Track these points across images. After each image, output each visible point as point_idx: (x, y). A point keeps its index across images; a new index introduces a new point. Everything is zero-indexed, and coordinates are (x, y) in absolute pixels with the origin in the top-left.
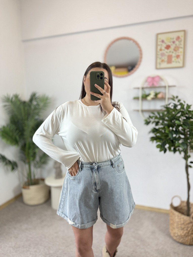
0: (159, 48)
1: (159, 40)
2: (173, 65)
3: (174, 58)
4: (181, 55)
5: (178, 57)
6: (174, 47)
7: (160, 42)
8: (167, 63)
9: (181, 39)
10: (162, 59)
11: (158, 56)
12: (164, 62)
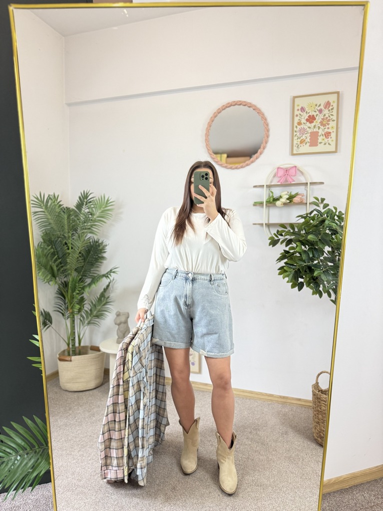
0: (296, 120)
1: (296, 108)
2: (320, 148)
3: (321, 136)
4: (333, 132)
5: (328, 136)
6: (322, 119)
7: (298, 110)
8: (310, 146)
9: (332, 106)
10: (301, 138)
11: (295, 133)
12: (304, 144)
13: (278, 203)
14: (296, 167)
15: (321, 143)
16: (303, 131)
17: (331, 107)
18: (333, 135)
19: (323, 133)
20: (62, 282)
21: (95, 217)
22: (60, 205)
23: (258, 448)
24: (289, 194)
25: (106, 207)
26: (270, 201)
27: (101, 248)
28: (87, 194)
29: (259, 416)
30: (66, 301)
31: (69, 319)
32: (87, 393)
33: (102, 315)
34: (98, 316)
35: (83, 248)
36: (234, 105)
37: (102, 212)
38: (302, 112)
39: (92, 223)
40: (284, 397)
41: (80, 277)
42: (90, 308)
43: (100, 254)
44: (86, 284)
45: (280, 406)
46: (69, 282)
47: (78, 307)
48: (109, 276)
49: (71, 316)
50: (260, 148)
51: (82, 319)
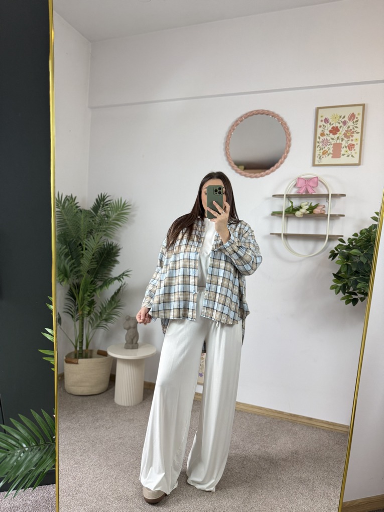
0: (319, 131)
1: (320, 119)
2: (343, 160)
3: (345, 148)
4: (357, 144)
5: (352, 148)
6: (346, 131)
7: (322, 121)
8: (332, 157)
9: (357, 118)
10: (324, 149)
11: (317, 144)
12: (327, 155)
13: (298, 213)
14: (317, 177)
15: (343, 155)
16: (326, 142)
17: (356, 120)
18: (357, 148)
19: (347, 145)
20: (73, 284)
21: (110, 220)
22: (77, 207)
23: (266, 466)
24: (309, 205)
25: (122, 210)
26: (289, 211)
27: (114, 251)
28: (104, 196)
29: (269, 433)
30: (77, 303)
31: (78, 321)
32: (92, 397)
33: (111, 318)
34: (106, 320)
35: (97, 250)
36: (256, 114)
37: (119, 215)
38: (325, 122)
39: (107, 226)
40: (295, 416)
41: (92, 279)
42: (100, 311)
43: (113, 257)
44: (97, 287)
45: (291, 424)
46: (80, 284)
47: (87, 309)
48: (121, 279)
49: (81, 318)
50: (280, 158)
51: (91, 321)
